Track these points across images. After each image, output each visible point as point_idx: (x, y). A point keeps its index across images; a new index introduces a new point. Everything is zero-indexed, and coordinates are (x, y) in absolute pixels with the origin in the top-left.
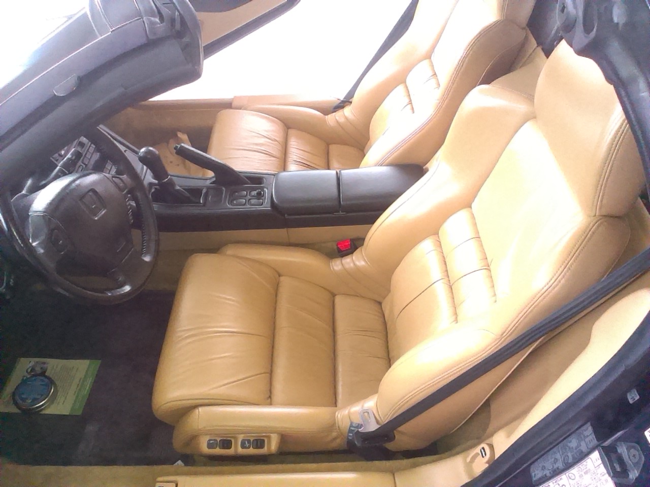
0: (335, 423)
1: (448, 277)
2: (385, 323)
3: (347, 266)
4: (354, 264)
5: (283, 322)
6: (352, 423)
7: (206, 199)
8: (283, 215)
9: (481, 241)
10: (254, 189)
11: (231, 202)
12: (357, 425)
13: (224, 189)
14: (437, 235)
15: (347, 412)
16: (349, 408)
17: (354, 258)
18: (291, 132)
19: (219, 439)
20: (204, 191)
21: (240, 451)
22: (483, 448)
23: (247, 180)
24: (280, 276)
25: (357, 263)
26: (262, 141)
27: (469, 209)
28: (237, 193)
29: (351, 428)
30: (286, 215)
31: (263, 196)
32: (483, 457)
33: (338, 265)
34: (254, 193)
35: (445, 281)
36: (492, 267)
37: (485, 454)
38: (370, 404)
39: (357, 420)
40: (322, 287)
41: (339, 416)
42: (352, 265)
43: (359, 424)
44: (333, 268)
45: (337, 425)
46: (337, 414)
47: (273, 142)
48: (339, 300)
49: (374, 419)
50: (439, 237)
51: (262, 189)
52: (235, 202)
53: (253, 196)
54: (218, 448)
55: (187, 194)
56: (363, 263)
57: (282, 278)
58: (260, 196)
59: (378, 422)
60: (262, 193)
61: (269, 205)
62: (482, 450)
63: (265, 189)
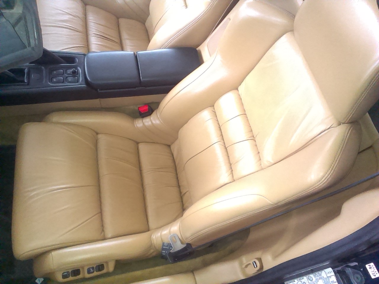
0: (152, 244)
1: (224, 140)
2: (174, 161)
3: (146, 124)
4: (152, 122)
5: (104, 171)
6: (163, 243)
7: (29, 78)
8: (96, 90)
9: (247, 117)
10: (70, 68)
11: (51, 81)
12: (167, 244)
13: (43, 68)
14: (212, 107)
15: (159, 234)
16: (161, 231)
17: (151, 118)
18: (88, 7)
19: (70, 271)
20: (26, 71)
21: (88, 276)
22: (255, 262)
23: (62, 60)
24: (97, 134)
25: (154, 122)
26: (66, 17)
27: (236, 91)
28: (55, 72)
29: (164, 247)
30: (98, 90)
31: (78, 74)
32: (255, 267)
33: (140, 123)
34: (70, 71)
35: (222, 143)
36: (257, 139)
37: (257, 266)
38: (175, 228)
39: (167, 240)
40: (130, 139)
41: (154, 238)
42: (150, 123)
43: (168, 244)
44: (136, 126)
45: (153, 245)
46: (152, 236)
47: (76, 18)
48: (142, 147)
49: (179, 241)
50: (214, 109)
51: (76, 67)
52: (55, 80)
53: (69, 74)
54: (70, 277)
55: (12, 75)
56: (158, 122)
57: (100, 136)
58: (75, 73)
59: (182, 243)
60: (76, 70)
61: (84, 83)
62: (254, 263)
63: (79, 68)
